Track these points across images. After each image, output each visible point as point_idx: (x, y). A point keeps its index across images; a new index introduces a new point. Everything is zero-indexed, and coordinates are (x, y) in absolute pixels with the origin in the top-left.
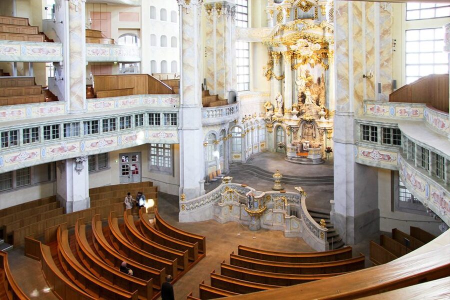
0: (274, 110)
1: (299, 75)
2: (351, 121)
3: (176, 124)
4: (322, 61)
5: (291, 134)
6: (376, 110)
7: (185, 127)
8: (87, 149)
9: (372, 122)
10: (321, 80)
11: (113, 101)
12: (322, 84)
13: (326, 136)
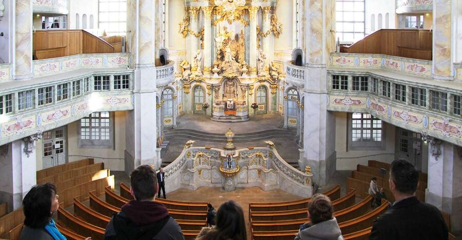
0: (190, 70)
1: (218, 31)
2: (324, 72)
3: (127, 87)
4: (242, 17)
5: (212, 93)
6: (341, 61)
7: (143, 89)
8: (43, 124)
9: (344, 71)
10: (240, 37)
11: (58, 63)
12: (241, 41)
13: (248, 93)
